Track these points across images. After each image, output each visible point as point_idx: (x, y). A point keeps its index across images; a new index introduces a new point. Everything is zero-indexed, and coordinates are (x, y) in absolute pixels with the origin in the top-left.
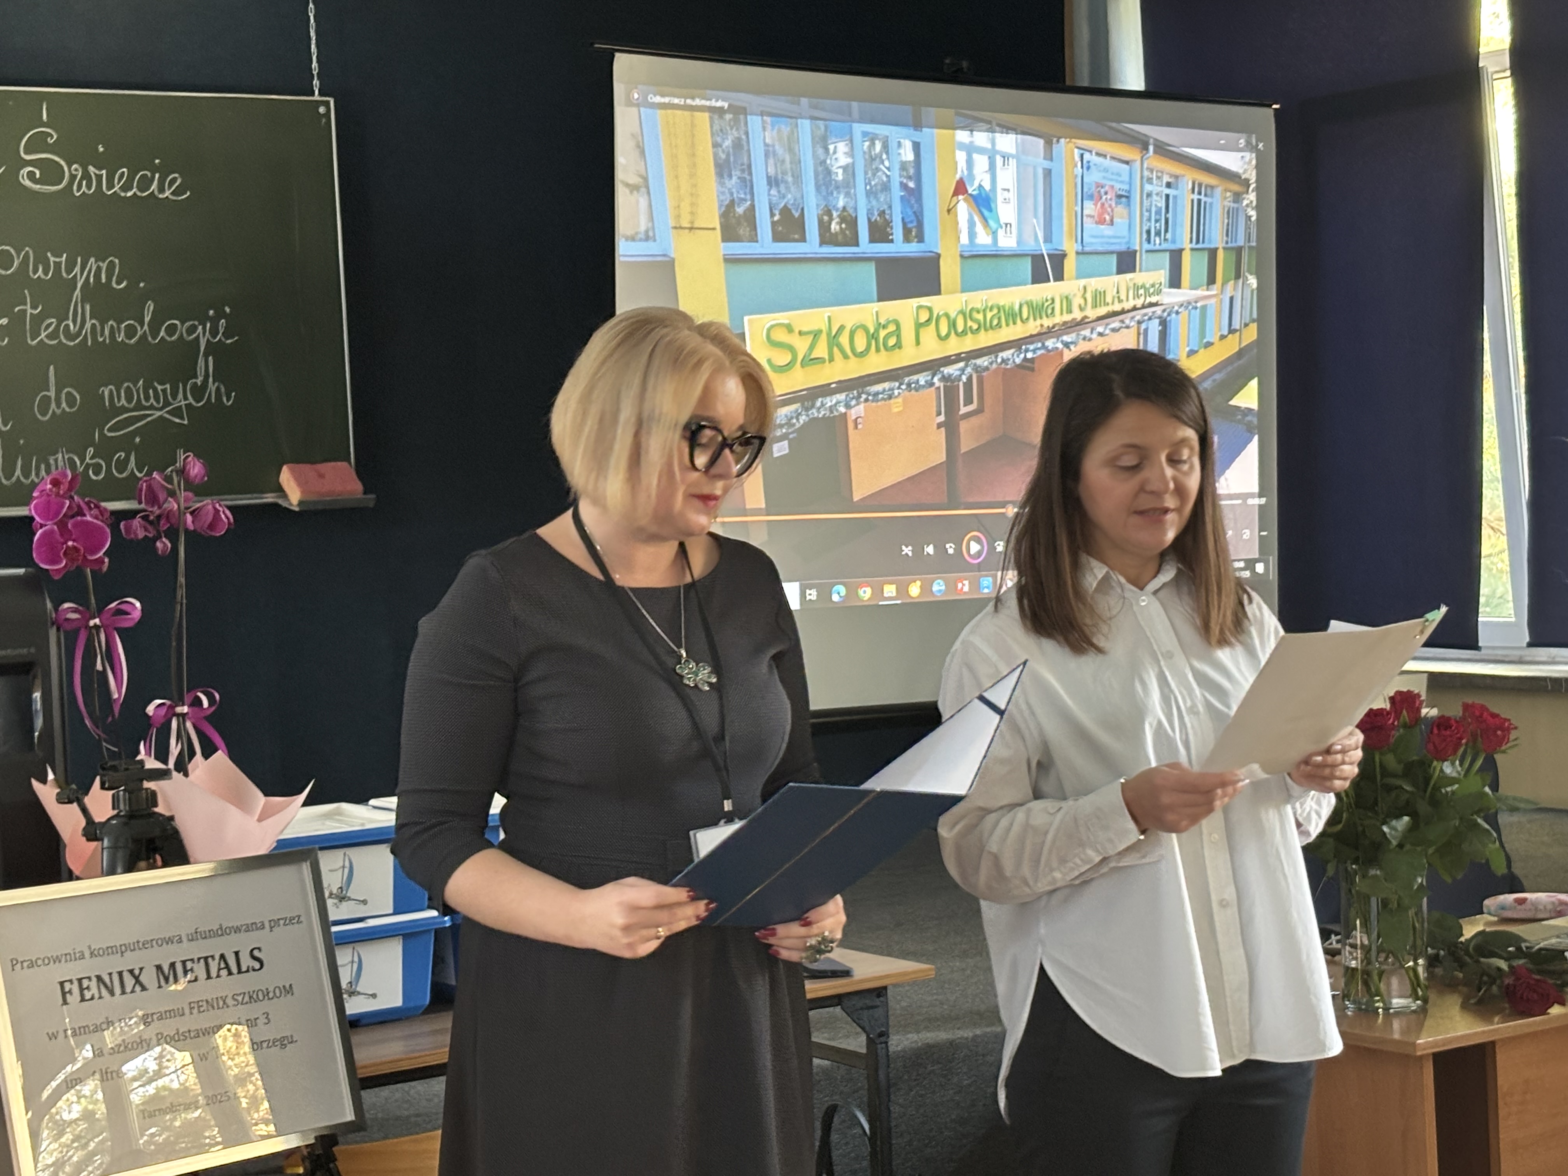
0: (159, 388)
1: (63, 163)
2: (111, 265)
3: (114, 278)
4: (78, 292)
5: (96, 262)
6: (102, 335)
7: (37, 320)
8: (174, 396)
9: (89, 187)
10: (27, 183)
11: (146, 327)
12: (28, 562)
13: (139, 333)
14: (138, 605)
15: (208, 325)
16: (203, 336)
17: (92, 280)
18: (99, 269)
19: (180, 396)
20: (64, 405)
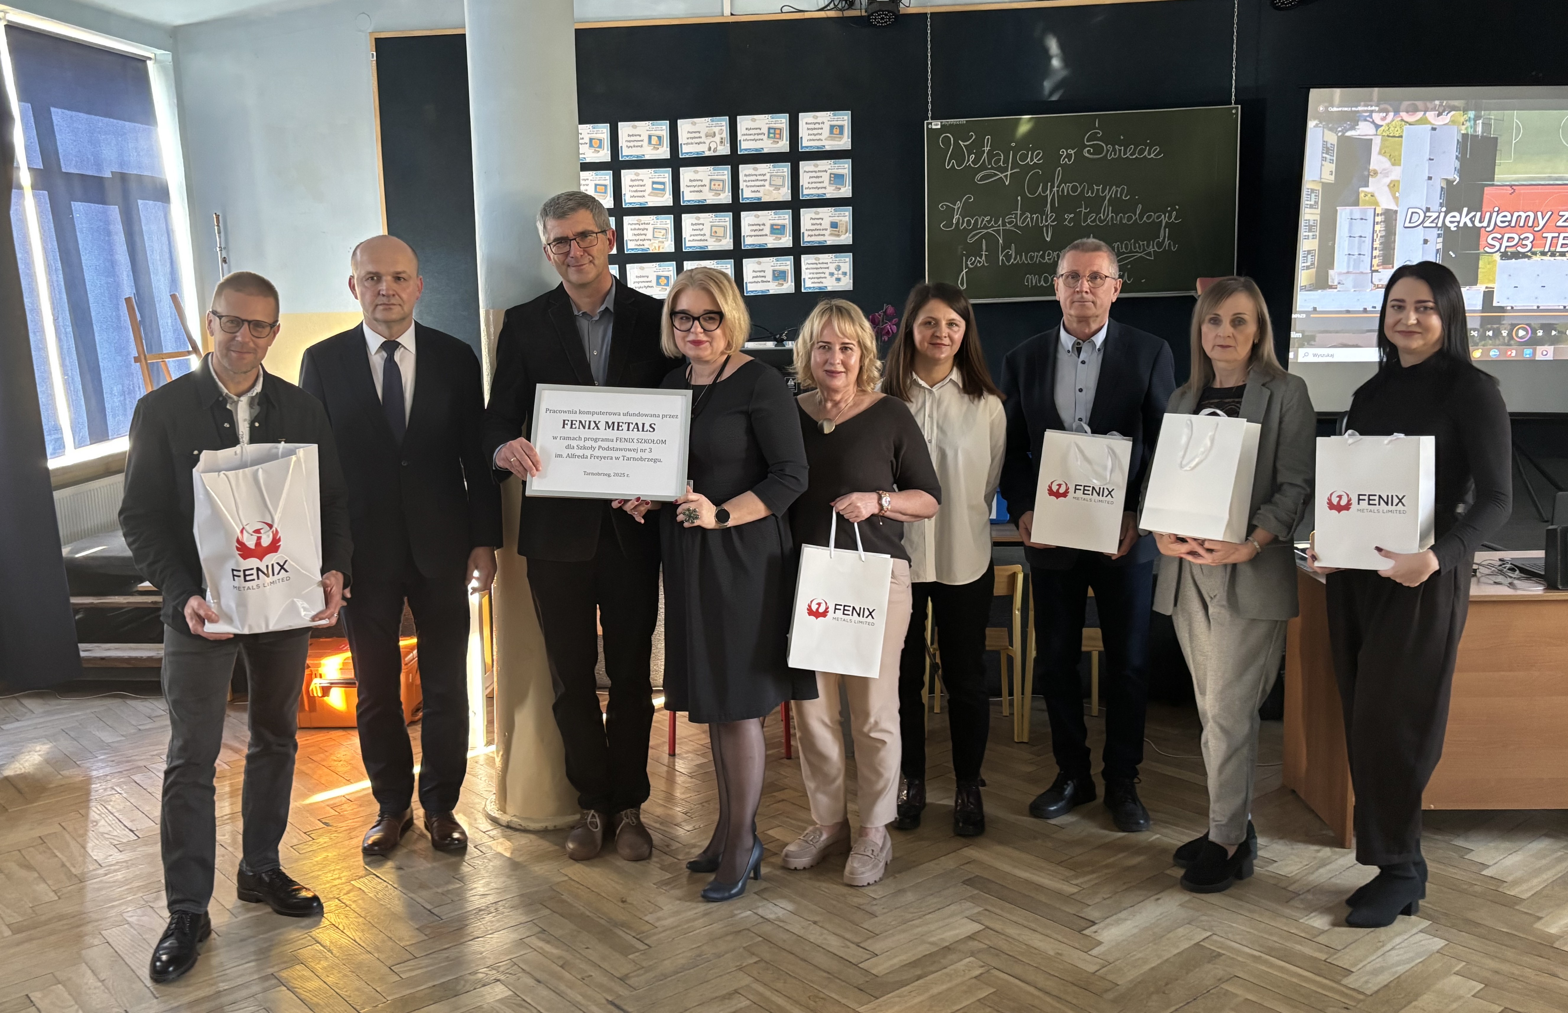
0: (1141, 243)
1: (1104, 145)
2: (1123, 189)
3: (1124, 195)
4: (1106, 201)
6: (1116, 220)
7: (1086, 215)
8: (1148, 246)
9: (1115, 155)
10: (1087, 155)
11: (1137, 216)
13: (1134, 218)
15: (1167, 215)
16: (1164, 219)
17: (1113, 196)
18: (1117, 190)
19: (1151, 247)
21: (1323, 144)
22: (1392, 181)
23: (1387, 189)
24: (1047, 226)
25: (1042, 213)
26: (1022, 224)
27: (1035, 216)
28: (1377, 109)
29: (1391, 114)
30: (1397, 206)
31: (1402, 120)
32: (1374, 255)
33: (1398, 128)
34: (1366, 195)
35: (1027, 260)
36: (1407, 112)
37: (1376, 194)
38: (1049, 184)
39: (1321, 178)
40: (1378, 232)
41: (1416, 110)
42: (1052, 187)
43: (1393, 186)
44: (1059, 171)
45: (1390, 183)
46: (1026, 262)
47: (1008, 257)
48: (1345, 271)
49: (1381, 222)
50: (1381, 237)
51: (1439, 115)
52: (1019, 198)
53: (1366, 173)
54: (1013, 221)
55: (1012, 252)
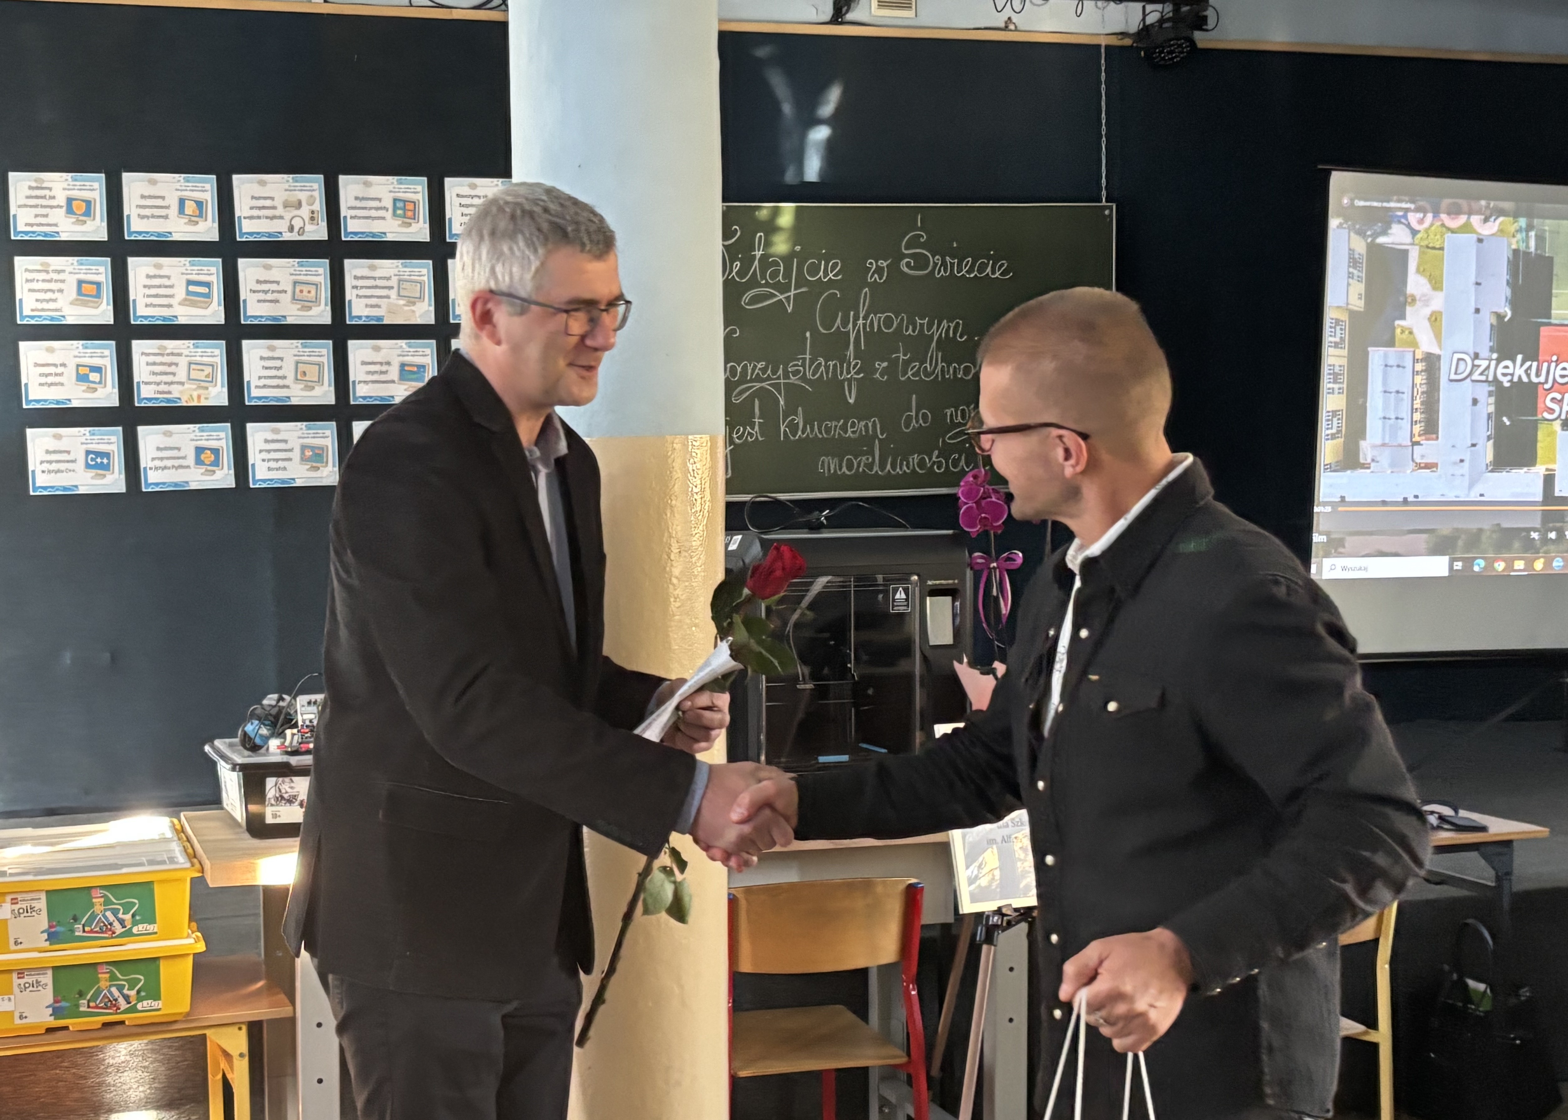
1: (929, 255)
2: (957, 325)
3: (958, 335)
4: (934, 345)
5: (947, 322)
6: (947, 373)
7: (907, 363)
9: (945, 272)
10: (906, 270)
17: (943, 335)
18: (949, 327)
20: (921, 421)
21: (1349, 253)
22: (1433, 313)
23: (1427, 324)
24: (849, 381)
25: (843, 359)
26: (813, 375)
27: (831, 363)
28: (1412, 206)
29: (1430, 216)
30: (1440, 348)
31: (1443, 225)
32: (1414, 419)
33: (1438, 237)
34: (1403, 332)
35: (821, 433)
36: (1449, 214)
37: (1415, 331)
38: (852, 313)
39: (1347, 304)
40: (1418, 386)
41: (1458, 212)
42: (856, 318)
43: (1435, 319)
44: (866, 293)
45: (1431, 315)
46: (820, 436)
47: (793, 427)
48: (1379, 442)
49: (1422, 371)
50: (1423, 393)
51: (1486, 220)
52: (808, 334)
53: (1402, 299)
54: (799, 371)
55: (800, 420)
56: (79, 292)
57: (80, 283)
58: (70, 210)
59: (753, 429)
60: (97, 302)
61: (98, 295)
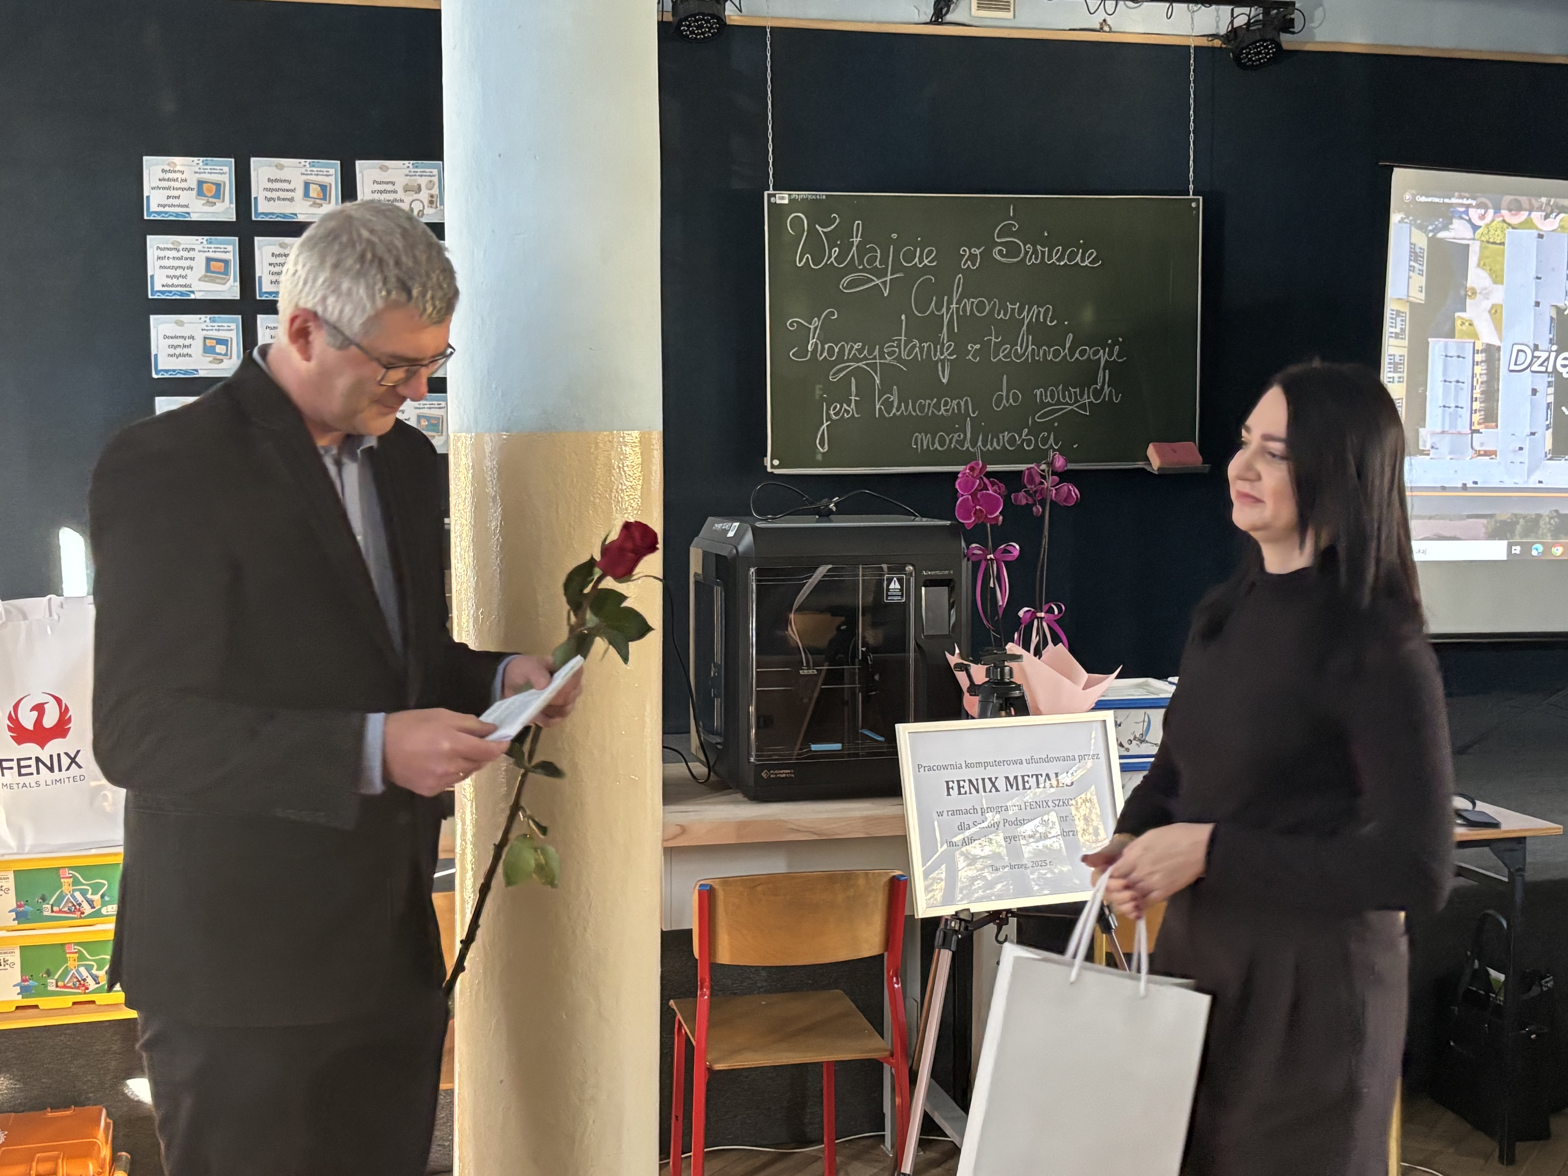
0: (1072, 390)
1: (1021, 244)
2: (1047, 311)
3: (1048, 319)
4: (1025, 327)
5: (1037, 308)
6: (1038, 355)
7: (998, 346)
8: (1082, 395)
9: (1036, 259)
10: (998, 257)
11: (1067, 351)
12: (952, 517)
13: (1062, 354)
14: (1018, 547)
15: (1107, 349)
16: (1103, 357)
17: (1034, 320)
18: (1039, 311)
19: (1086, 396)
20: (1011, 401)
21: (1411, 248)
22: (1493, 306)
23: (1487, 316)
24: (943, 361)
25: (936, 341)
26: (908, 356)
27: (926, 345)
28: (1474, 203)
29: (1491, 212)
30: (1501, 339)
31: (1504, 221)
32: (1474, 408)
33: (1499, 232)
34: (1463, 324)
35: (915, 411)
36: (1510, 210)
37: (1475, 323)
38: (946, 298)
39: (1408, 296)
40: (1478, 376)
41: (1519, 208)
42: (950, 302)
43: (1495, 312)
44: (960, 278)
45: (1492, 308)
46: (914, 414)
47: (888, 405)
48: (1439, 430)
49: (1482, 362)
50: (1482, 383)
51: (1547, 217)
52: (903, 317)
53: (1463, 293)
54: (895, 352)
55: (894, 398)
56: (208, 269)
57: (209, 260)
58: (200, 193)
59: (849, 406)
60: (224, 279)
61: (226, 272)
